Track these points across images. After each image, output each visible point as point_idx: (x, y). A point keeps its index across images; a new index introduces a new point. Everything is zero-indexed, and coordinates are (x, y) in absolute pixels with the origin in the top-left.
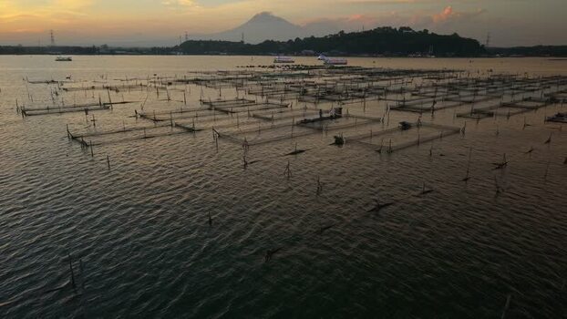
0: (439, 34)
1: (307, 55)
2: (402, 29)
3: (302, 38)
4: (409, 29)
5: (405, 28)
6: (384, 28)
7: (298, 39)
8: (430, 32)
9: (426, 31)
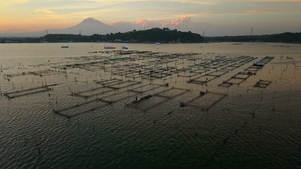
0: (182, 31)
1: (117, 42)
2: (164, 29)
3: (114, 33)
4: (168, 29)
5: (166, 29)
6: (156, 28)
7: (112, 34)
8: (178, 31)
9: (176, 30)
